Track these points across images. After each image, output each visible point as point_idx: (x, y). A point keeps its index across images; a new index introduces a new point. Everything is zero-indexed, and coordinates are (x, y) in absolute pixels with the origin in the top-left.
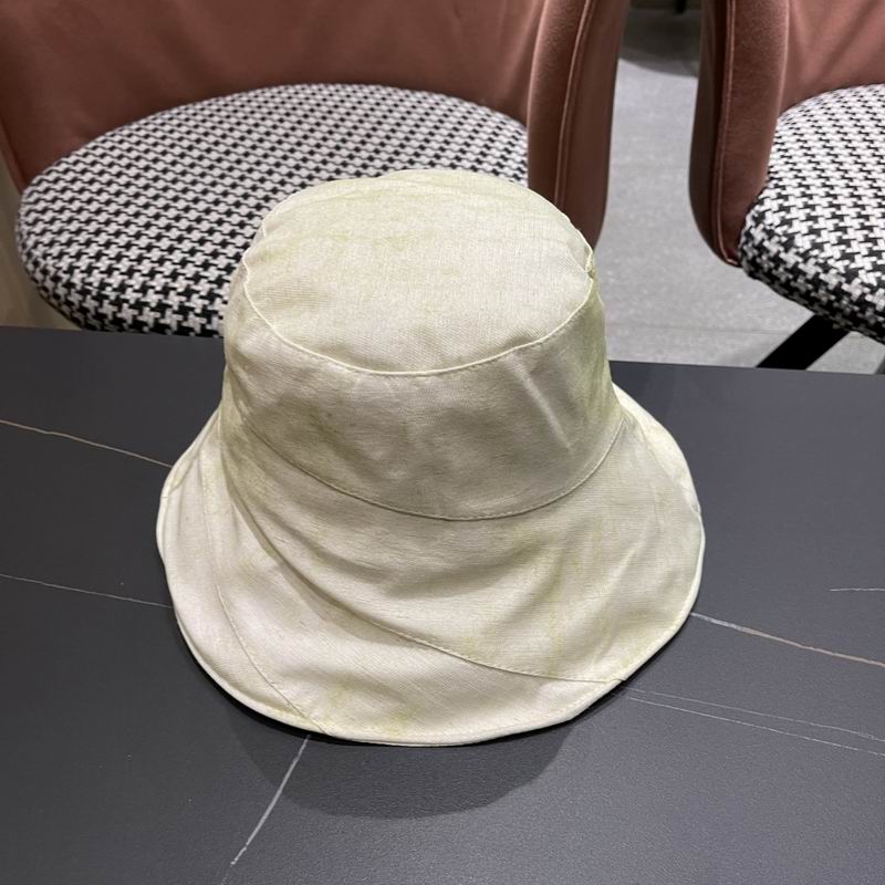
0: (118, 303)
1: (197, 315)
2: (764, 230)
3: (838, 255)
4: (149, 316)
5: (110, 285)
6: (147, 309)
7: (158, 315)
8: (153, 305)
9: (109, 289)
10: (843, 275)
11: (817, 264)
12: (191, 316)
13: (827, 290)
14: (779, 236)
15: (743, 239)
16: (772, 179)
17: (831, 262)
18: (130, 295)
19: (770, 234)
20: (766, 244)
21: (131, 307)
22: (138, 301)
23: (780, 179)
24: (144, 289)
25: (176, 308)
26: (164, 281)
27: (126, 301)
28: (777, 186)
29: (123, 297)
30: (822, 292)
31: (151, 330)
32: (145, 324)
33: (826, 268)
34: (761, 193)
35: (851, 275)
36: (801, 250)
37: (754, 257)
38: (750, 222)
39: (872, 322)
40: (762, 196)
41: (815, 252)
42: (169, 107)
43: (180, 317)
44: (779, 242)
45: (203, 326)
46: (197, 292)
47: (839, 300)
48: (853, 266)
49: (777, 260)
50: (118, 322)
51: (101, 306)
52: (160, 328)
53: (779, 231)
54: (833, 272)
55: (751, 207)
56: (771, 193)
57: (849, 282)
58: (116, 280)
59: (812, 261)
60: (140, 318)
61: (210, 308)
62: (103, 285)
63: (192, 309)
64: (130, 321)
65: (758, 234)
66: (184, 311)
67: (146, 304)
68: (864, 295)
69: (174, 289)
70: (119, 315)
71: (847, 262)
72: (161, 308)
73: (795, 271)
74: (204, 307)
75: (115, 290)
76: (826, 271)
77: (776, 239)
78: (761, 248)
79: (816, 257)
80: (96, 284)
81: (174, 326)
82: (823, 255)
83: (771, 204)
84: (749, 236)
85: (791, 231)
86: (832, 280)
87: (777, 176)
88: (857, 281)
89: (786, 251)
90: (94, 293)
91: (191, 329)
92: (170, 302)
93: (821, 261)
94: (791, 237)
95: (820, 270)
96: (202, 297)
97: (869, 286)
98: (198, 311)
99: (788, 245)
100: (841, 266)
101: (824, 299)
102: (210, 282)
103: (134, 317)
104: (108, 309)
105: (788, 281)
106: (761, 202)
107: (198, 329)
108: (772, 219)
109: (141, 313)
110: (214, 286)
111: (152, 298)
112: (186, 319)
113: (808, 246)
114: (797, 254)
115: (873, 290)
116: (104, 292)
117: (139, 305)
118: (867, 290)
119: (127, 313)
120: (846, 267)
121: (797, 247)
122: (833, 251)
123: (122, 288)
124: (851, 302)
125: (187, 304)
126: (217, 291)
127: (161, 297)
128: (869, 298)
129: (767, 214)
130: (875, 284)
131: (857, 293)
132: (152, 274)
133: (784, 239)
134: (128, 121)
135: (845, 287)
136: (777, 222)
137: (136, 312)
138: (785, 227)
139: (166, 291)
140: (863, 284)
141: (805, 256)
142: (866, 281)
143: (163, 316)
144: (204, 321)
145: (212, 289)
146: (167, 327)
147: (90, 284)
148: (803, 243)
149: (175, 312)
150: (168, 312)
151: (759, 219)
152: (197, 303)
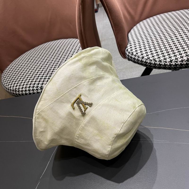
0: (19, 91)
1: (32, 91)
2: (128, 52)
3: (140, 55)
4: (24, 92)
5: (17, 88)
6: (23, 91)
7: (25, 92)
8: (24, 90)
9: (17, 89)
10: (142, 58)
11: (137, 57)
12: (31, 91)
13: (140, 61)
14: (131, 53)
15: (126, 54)
16: (129, 42)
17: (139, 56)
18: (20, 90)
19: (129, 53)
20: (129, 55)
21: (21, 91)
22: (22, 90)
23: (130, 42)
24: (22, 88)
25: (28, 90)
26: (25, 86)
27: (20, 91)
28: (130, 43)
29: (19, 90)
30: (139, 61)
31: (25, 95)
32: (24, 94)
33: (139, 57)
34: (127, 45)
35: (143, 58)
36: (135, 55)
37: (128, 57)
38: (126, 51)
39: (148, 65)
40: (127, 46)
41: (137, 55)
42: (25, 53)
43: (29, 92)
44: (131, 54)
45: (33, 92)
46: (31, 87)
47: (142, 62)
48: (143, 56)
49: (131, 57)
50: (19, 94)
51: (16, 92)
52: (26, 94)
53: (130, 52)
54: (140, 58)
55: (126, 48)
56: (129, 45)
57: (143, 59)
58: (18, 87)
59: (136, 56)
60: (23, 93)
61: (33, 89)
62: (16, 89)
63: (30, 90)
64: (21, 94)
65: (128, 53)
66: (29, 90)
67: (23, 90)
68: (146, 61)
69: (27, 87)
70: (19, 93)
71: (142, 55)
72: (26, 91)
73: (134, 59)
74: (32, 89)
75: (18, 89)
76: (139, 58)
77: (130, 53)
78: (128, 56)
79: (137, 56)
80: (15, 89)
81: (28, 93)
82: (138, 55)
83: (129, 47)
84: (127, 54)
85: (132, 52)
86: (140, 59)
87: (130, 41)
88: (144, 59)
89: (132, 55)
90: (15, 90)
91: (31, 93)
92: (27, 89)
93: (138, 56)
94: (133, 53)
95: (138, 58)
96: (32, 87)
97: (146, 59)
98: (32, 90)
99: (132, 54)
100: (141, 56)
101: (140, 63)
102: (33, 84)
103: (22, 93)
104: (17, 93)
105: (134, 61)
106: (127, 47)
107: (32, 93)
108: (129, 50)
109: (23, 92)
110: (34, 85)
111: (24, 89)
112: (30, 92)
113: (135, 54)
114: (134, 56)
115: (147, 60)
116: (16, 90)
117: (22, 91)
118: (146, 60)
119: (20, 93)
120: (142, 56)
121: (134, 54)
122: (139, 54)
123: (19, 89)
124: (144, 62)
125: (30, 89)
126: (34, 86)
127: (25, 89)
128: (147, 61)
129: (128, 49)
130: (147, 58)
131: (144, 61)
132: (23, 85)
133: (132, 53)
134: (18, 57)
135: (142, 60)
136: (130, 50)
137: (22, 92)
138: (131, 51)
139: (26, 87)
140: (145, 59)
141: (135, 56)
142: (146, 58)
143: (26, 92)
144: (33, 91)
145: (33, 86)
146: (27, 94)
147: (14, 89)
148: (135, 53)
149: (28, 91)
150: (27, 91)
151: (127, 50)
152: (31, 89)
